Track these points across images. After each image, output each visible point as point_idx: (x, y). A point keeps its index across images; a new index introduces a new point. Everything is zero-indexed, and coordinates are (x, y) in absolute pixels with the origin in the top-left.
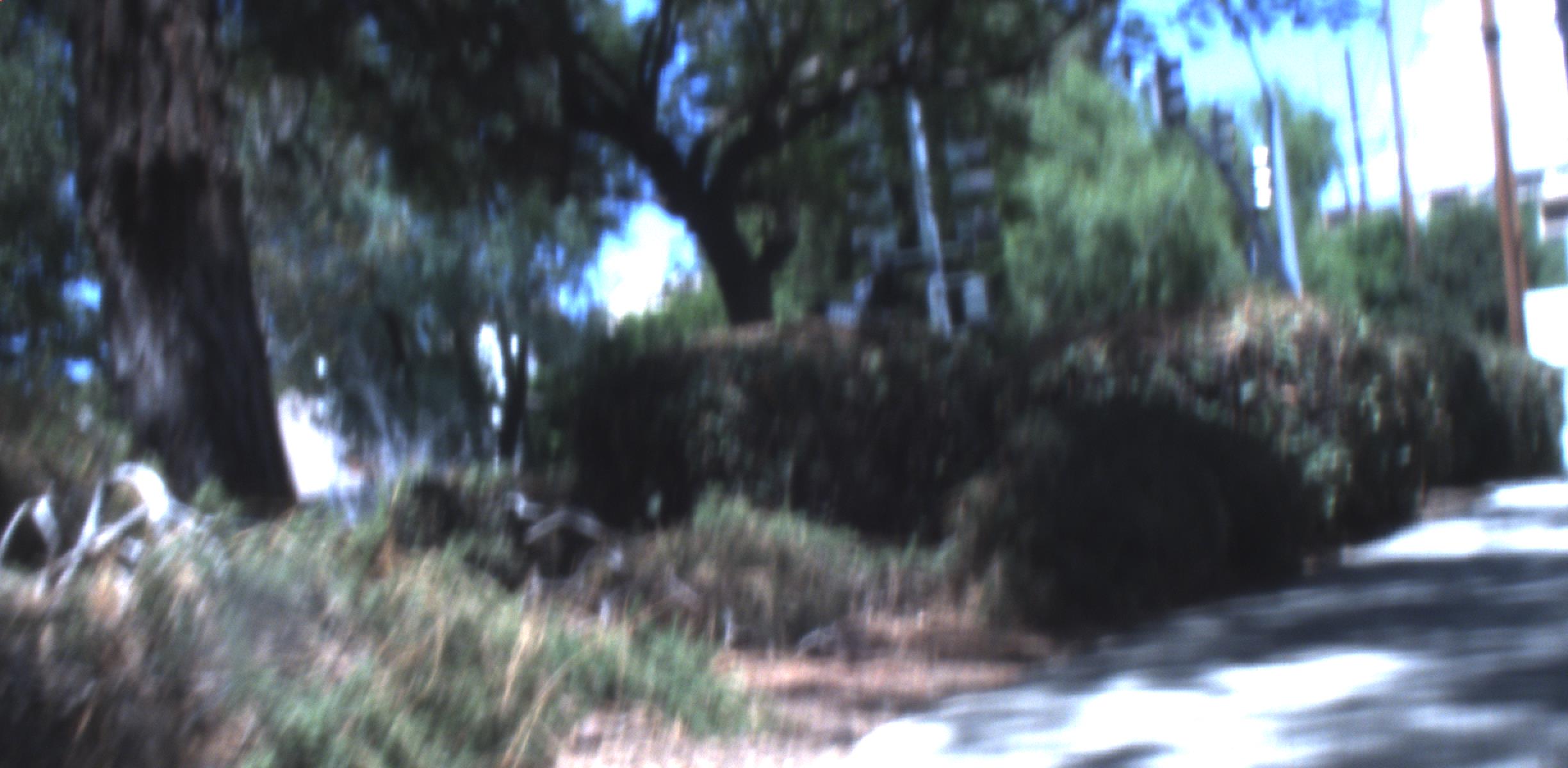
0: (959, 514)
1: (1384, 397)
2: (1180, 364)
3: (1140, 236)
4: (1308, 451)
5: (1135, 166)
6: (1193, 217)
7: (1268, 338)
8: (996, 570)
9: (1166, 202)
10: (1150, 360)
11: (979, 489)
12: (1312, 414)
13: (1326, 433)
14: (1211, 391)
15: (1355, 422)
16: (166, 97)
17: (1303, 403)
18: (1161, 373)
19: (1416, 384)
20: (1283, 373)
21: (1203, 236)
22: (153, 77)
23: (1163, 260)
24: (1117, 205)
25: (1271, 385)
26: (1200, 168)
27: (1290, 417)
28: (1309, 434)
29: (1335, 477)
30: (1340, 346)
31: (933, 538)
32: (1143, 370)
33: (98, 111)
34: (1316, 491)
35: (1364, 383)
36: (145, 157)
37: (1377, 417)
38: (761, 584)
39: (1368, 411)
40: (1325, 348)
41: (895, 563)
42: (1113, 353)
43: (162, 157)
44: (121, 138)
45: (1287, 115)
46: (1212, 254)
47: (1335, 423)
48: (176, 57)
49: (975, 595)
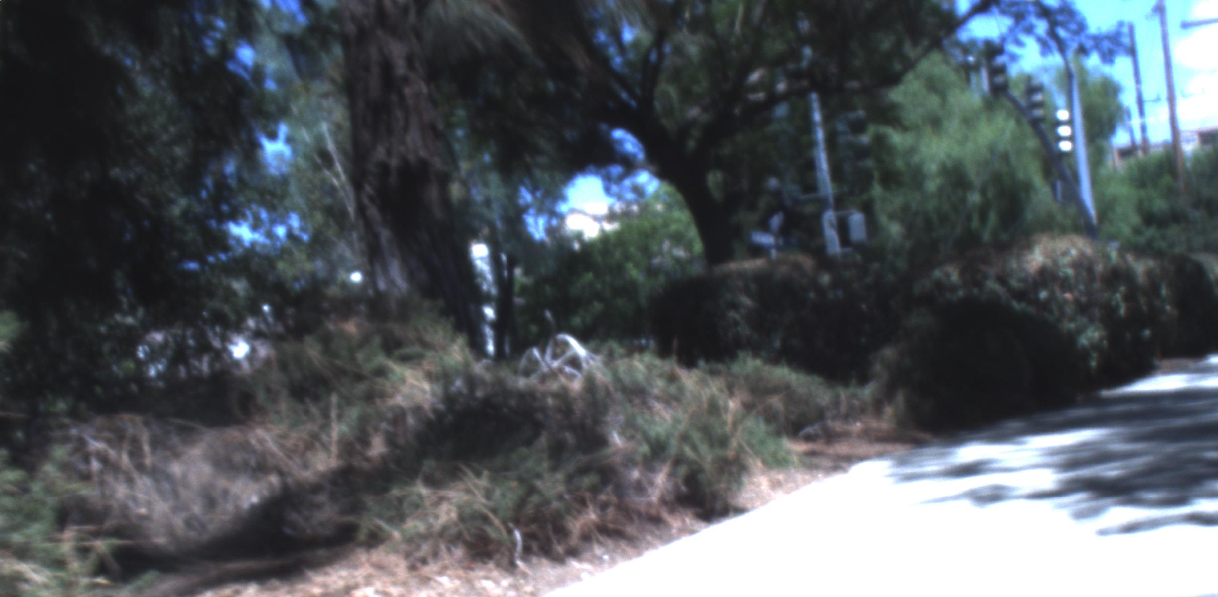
0: (877, 368)
1: (1130, 298)
2: (1002, 279)
3: (973, 175)
4: (1080, 331)
5: (968, 122)
6: (1013, 159)
7: (1055, 262)
8: (900, 397)
9: (992, 149)
10: (985, 276)
11: (889, 353)
12: (1083, 309)
13: (1091, 320)
14: (1020, 295)
15: (1109, 313)
16: (406, 128)
17: (1077, 302)
18: (992, 285)
19: (1154, 288)
20: (1065, 284)
21: (1021, 175)
22: (399, 114)
23: (990, 193)
24: (957, 151)
25: (1058, 292)
26: (1019, 122)
27: (1069, 310)
28: (1083, 320)
29: (1095, 347)
30: (1099, 268)
31: (863, 380)
32: (979, 284)
33: (366, 136)
34: (1084, 354)
35: (1115, 290)
36: (394, 162)
37: (1123, 311)
38: (776, 402)
39: (1118, 307)
40: (1090, 270)
41: (844, 393)
42: (962, 273)
43: (405, 161)
44: (380, 153)
45: (1083, 84)
46: (1028, 187)
47: (1097, 312)
48: (411, 102)
49: (888, 411)
